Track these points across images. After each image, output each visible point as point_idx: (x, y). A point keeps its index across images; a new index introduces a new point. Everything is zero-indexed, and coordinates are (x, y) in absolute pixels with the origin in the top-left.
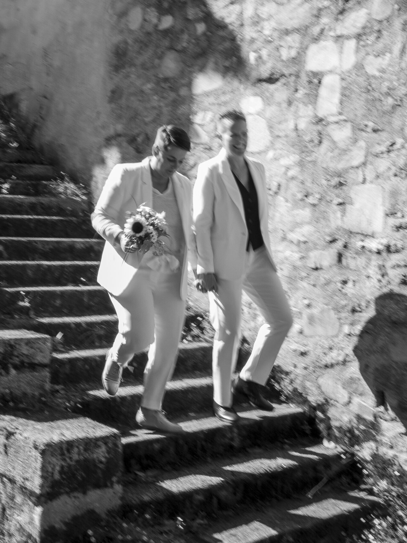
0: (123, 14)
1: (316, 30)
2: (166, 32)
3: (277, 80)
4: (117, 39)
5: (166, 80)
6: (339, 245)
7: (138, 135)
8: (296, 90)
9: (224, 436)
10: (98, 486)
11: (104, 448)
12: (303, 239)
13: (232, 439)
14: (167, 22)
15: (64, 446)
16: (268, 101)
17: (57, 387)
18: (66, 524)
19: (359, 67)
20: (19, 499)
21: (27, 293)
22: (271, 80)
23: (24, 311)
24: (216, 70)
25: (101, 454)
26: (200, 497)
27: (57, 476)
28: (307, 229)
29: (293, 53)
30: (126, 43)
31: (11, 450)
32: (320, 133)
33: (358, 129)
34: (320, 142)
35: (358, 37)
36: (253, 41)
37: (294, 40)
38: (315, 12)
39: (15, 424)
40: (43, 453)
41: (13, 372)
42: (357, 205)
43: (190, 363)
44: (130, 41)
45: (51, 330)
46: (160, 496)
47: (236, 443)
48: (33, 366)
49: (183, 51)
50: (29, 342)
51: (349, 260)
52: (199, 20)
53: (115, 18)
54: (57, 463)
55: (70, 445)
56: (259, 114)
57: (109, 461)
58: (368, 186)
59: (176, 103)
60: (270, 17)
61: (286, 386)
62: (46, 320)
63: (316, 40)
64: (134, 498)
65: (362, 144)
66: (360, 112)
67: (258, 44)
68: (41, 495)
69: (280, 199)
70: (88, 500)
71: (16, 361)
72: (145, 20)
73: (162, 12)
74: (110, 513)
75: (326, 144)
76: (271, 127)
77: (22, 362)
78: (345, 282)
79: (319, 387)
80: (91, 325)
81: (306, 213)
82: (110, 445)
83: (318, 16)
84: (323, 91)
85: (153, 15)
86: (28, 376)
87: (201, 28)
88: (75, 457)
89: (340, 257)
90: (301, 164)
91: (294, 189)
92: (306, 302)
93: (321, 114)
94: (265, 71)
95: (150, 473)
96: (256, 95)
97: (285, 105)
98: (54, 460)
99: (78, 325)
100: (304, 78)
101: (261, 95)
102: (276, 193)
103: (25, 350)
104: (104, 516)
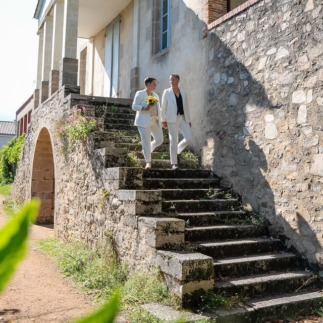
0: (212, 76)
1: (296, 85)
2: (231, 85)
3: (280, 107)
4: (209, 87)
5: (232, 106)
6: (309, 181)
7: (220, 131)
8: (288, 112)
9: (259, 265)
10: (204, 279)
11: (206, 264)
12: (293, 178)
13: (262, 266)
14: (231, 80)
15: (191, 262)
16: (276, 116)
17: (187, 242)
18: (192, 293)
19: (314, 101)
20: (174, 283)
21: (174, 203)
22: (277, 107)
23: (173, 211)
24: (254, 102)
25: (205, 266)
26: (247, 288)
27: (188, 274)
28: (295, 174)
29: (286, 95)
30: (213, 89)
31: (170, 264)
32: (299, 131)
33: (315, 129)
34: (299, 135)
35: (314, 88)
36: (268, 89)
37: (286, 89)
38: (295, 77)
39: (172, 254)
40: (183, 264)
41: (170, 234)
42: (316, 163)
43: (245, 234)
44: (215, 88)
45: (185, 218)
46: (230, 286)
47: (264, 268)
48: (178, 232)
49: (238, 94)
50: (176, 222)
51: (313, 188)
52: (245, 80)
53: (208, 78)
54: (188, 268)
55: (193, 262)
56: (272, 122)
57: (208, 269)
58: (320, 154)
59: (237, 117)
60: (276, 79)
61: (288, 244)
62: (182, 214)
63: (296, 89)
64: (219, 286)
65: (317, 135)
66: (316, 122)
67: (271, 91)
68: (182, 281)
69: (283, 160)
70: (200, 284)
71: (171, 230)
72: (221, 79)
73: (229, 76)
74: (209, 290)
75: (302, 136)
76: (278, 128)
77: (174, 231)
78: (312, 197)
79: (303, 245)
80: (201, 216)
81: (294, 167)
82: (209, 263)
83: (296, 79)
84: (300, 112)
85: (225, 77)
86: (176, 236)
87: (246, 83)
88: (195, 267)
89: (309, 186)
90: (291, 144)
91: (289, 155)
92: (296, 206)
93: (299, 123)
94: (274, 103)
95: (226, 278)
96: (271, 113)
97: (283, 118)
98: (187, 267)
99: (196, 216)
100: (291, 106)
101: (273, 113)
102: (281, 158)
103: (174, 226)
104: (207, 291)
